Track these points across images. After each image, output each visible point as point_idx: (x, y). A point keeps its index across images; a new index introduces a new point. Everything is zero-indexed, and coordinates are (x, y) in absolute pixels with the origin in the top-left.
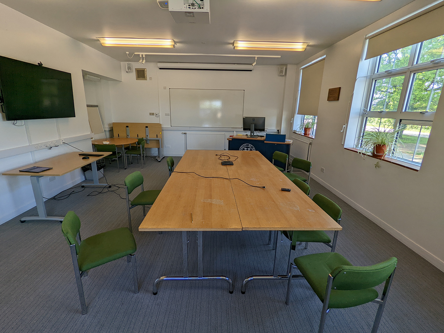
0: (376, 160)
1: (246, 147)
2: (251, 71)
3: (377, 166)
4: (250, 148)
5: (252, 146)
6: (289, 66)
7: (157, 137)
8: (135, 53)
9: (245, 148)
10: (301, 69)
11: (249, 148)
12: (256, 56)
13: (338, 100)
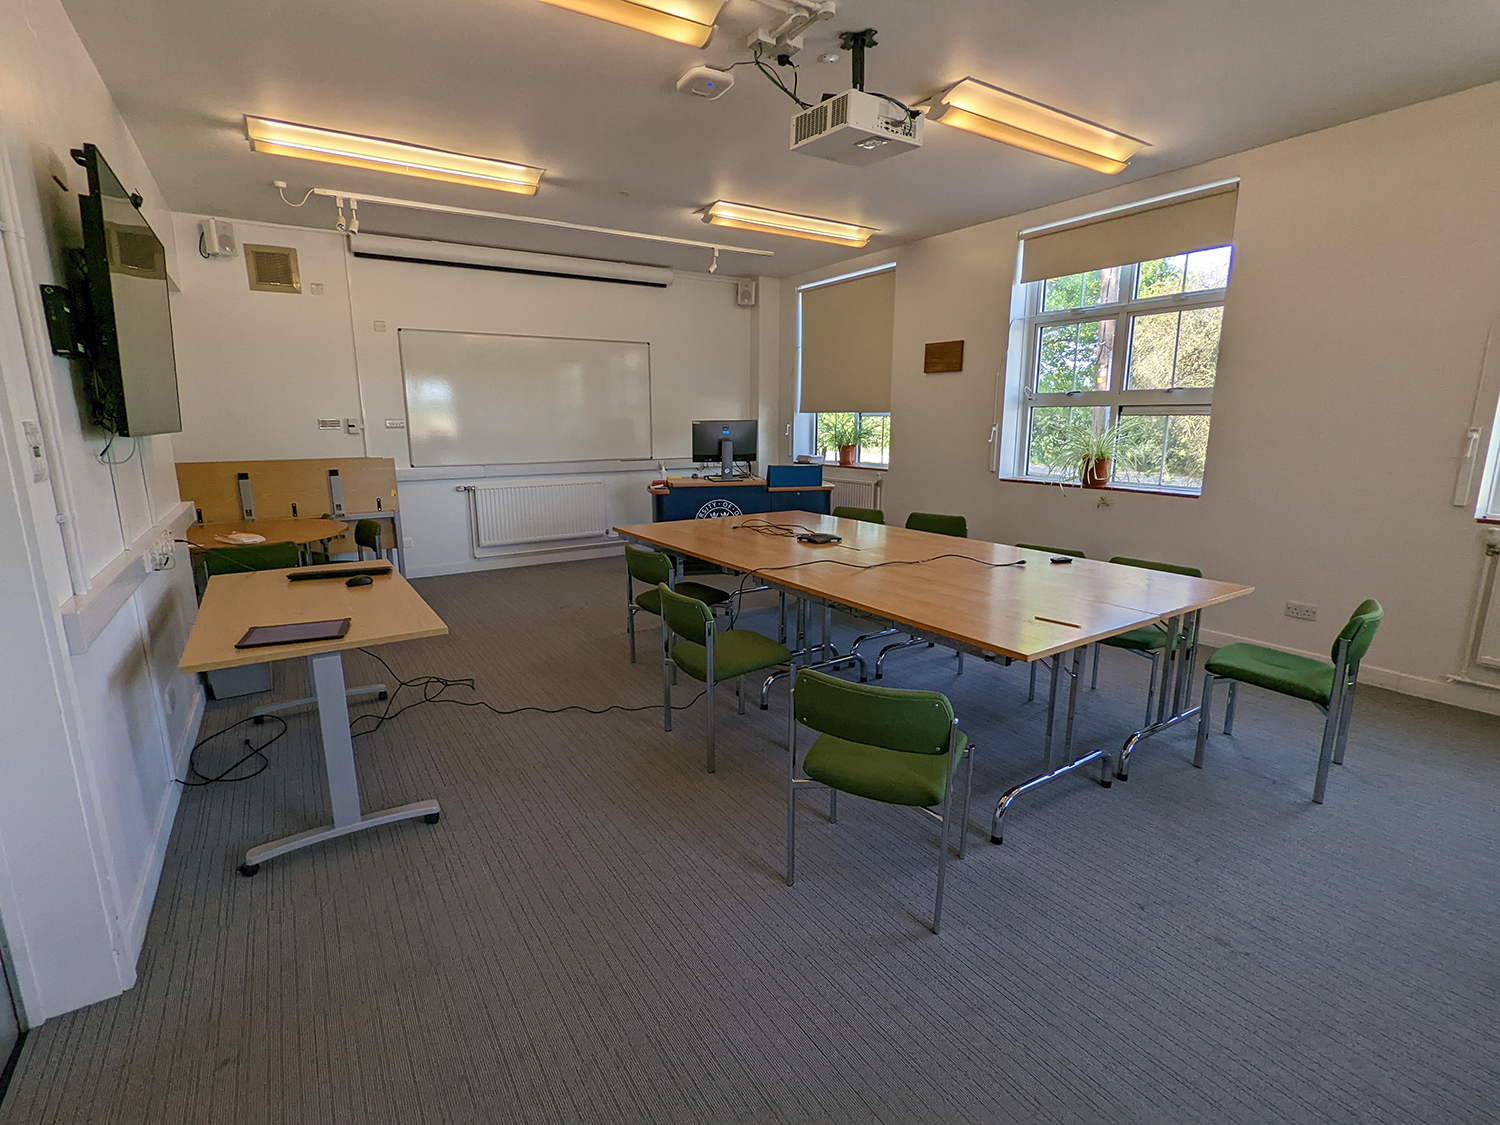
0: (1095, 494)
1: (716, 511)
2: (664, 286)
3: (1103, 503)
4: (727, 512)
5: (733, 507)
6: (762, 280)
7: (379, 506)
8: (317, 191)
9: (712, 512)
10: (800, 291)
11: (723, 511)
12: (717, 247)
13: (961, 370)
